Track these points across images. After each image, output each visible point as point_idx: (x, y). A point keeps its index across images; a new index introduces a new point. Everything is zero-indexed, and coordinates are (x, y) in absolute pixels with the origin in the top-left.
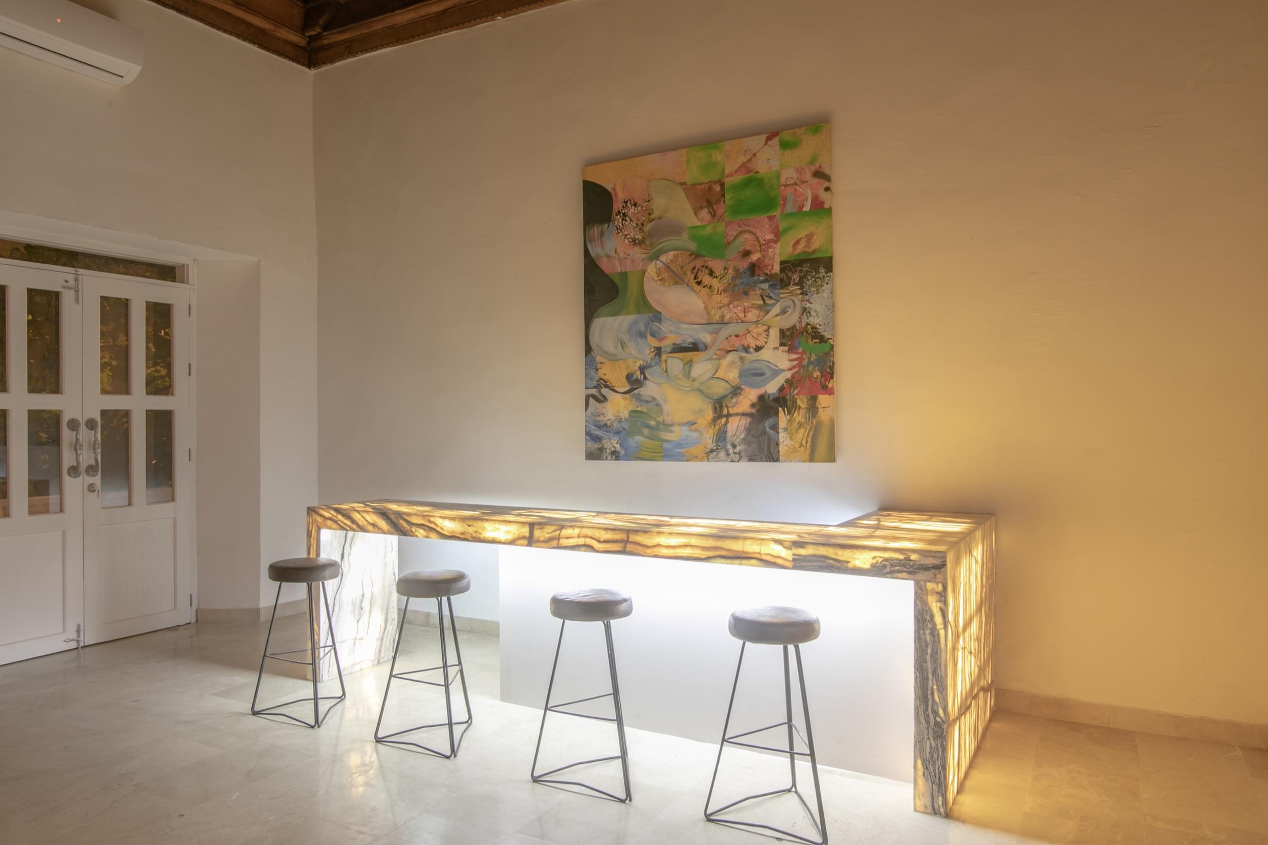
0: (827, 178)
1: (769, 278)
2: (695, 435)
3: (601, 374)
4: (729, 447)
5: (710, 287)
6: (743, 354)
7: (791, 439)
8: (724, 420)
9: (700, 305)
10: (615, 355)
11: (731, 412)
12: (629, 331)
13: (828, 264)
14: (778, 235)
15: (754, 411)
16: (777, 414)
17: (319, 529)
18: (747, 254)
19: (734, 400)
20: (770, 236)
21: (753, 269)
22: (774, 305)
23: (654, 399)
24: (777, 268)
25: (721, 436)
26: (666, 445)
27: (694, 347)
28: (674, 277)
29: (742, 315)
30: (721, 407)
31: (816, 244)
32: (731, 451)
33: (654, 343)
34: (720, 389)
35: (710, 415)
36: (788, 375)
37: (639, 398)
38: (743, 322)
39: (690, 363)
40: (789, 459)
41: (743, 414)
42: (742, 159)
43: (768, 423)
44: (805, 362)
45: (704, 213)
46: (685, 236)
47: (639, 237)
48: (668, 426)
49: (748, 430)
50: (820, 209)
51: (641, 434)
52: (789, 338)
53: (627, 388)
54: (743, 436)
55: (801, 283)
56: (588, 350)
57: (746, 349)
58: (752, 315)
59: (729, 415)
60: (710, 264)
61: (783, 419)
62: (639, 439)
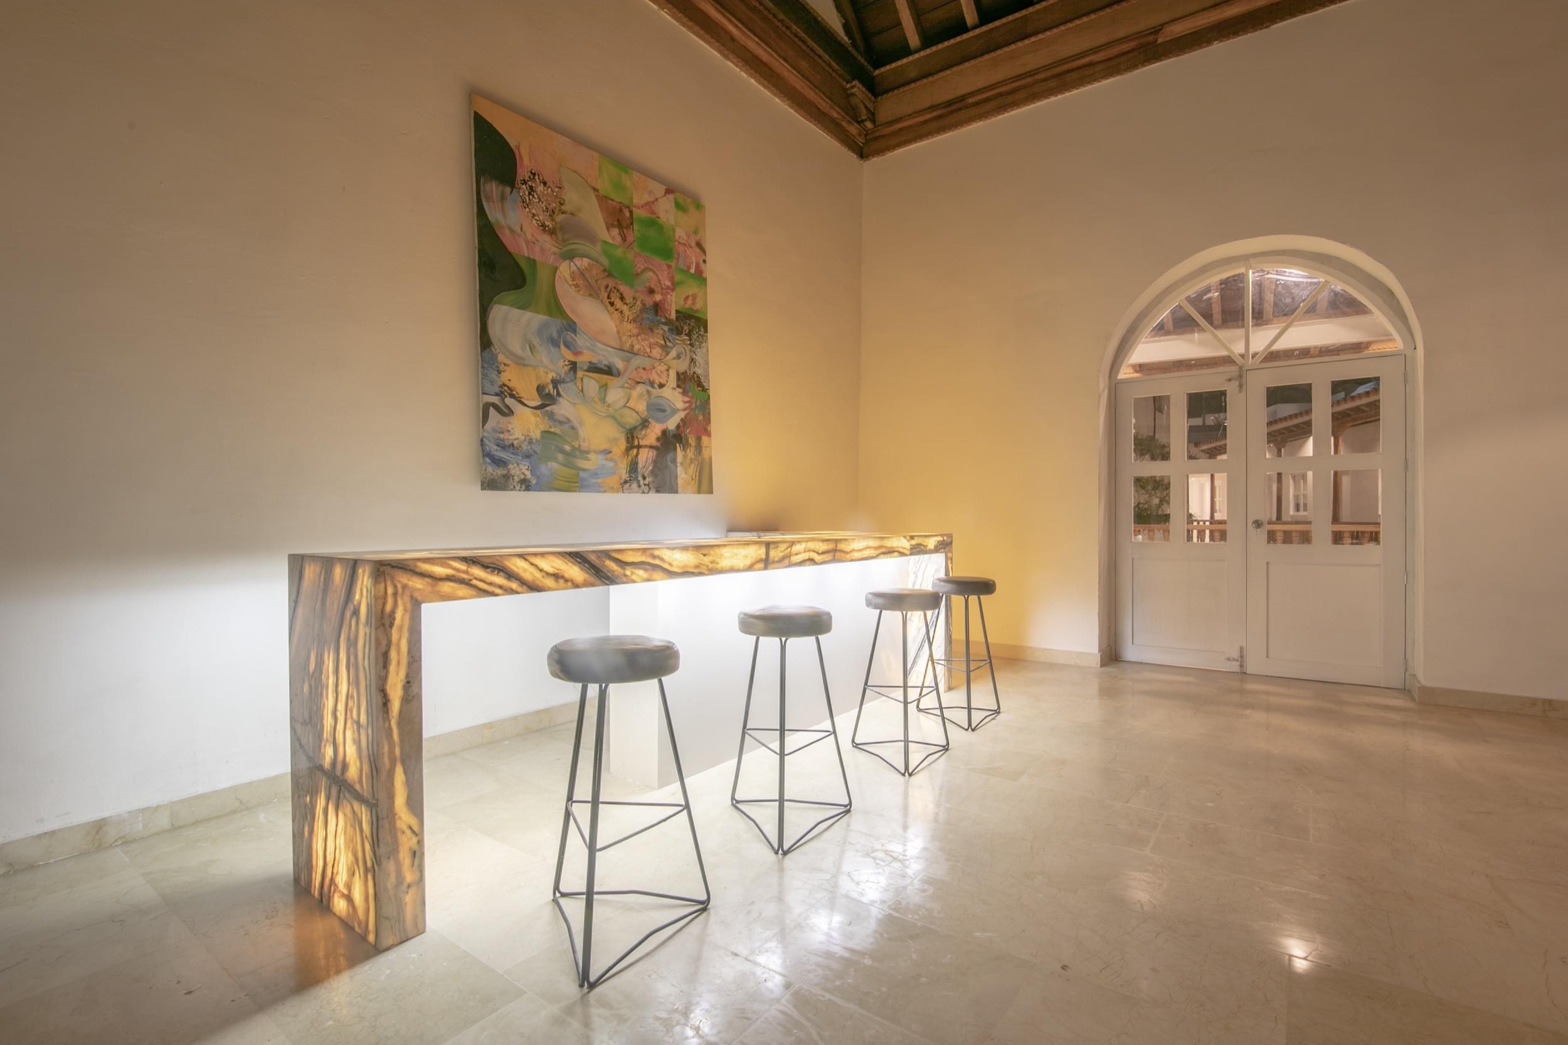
0: (704, 251)
1: (668, 322)
2: (611, 464)
3: (505, 377)
4: (640, 478)
5: (622, 312)
6: (650, 389)
7: (685, 473)
8: (635, 451)
9: (614, 330)
10: (523, 359)
11: (641, 443)
12: (540, 332)
13: (705, 326)
14: (674, 286)
15: (659, 444)
16: (675, 449)
17: (416, 604)
18: (651, 291)
19: (643, 433)
20: (668, 283)
21: (657, 308)
22: (672, 348)
23: (569, 420)
24: (673, 316)
25: (633, 468)
26: (582, 474)
27: (609, 371)
28: (591, 291)
29: (648, 350)
30: (633, 437)
31: (698, 305)
32: (642, 482)
33: (569, 357)
34: (632, 419)
35: (623, 444)
36: (682, 415)
37: (551, 416)
38: (649, 357)
39: (604, 387)
40: (684, 488)
41: (651, 447)
42: (645, 198)
43: (669, 458)
44: (694, 406)
45: (615, 232)
46: (597, 248)
47: (547, 224)
48: (584, 453)
49: (654, 462)
50: (700, 277)
51: (555, 460)
52: (682, 382)
53: (538, 403)
54: (651, 468)
55: (689, 335)
56: (485, 342)
57: (652, 384)
58: (657, 352)
59: (639, 447)
60: (622, 288)
61: (679, 453)
62: (553, 465)
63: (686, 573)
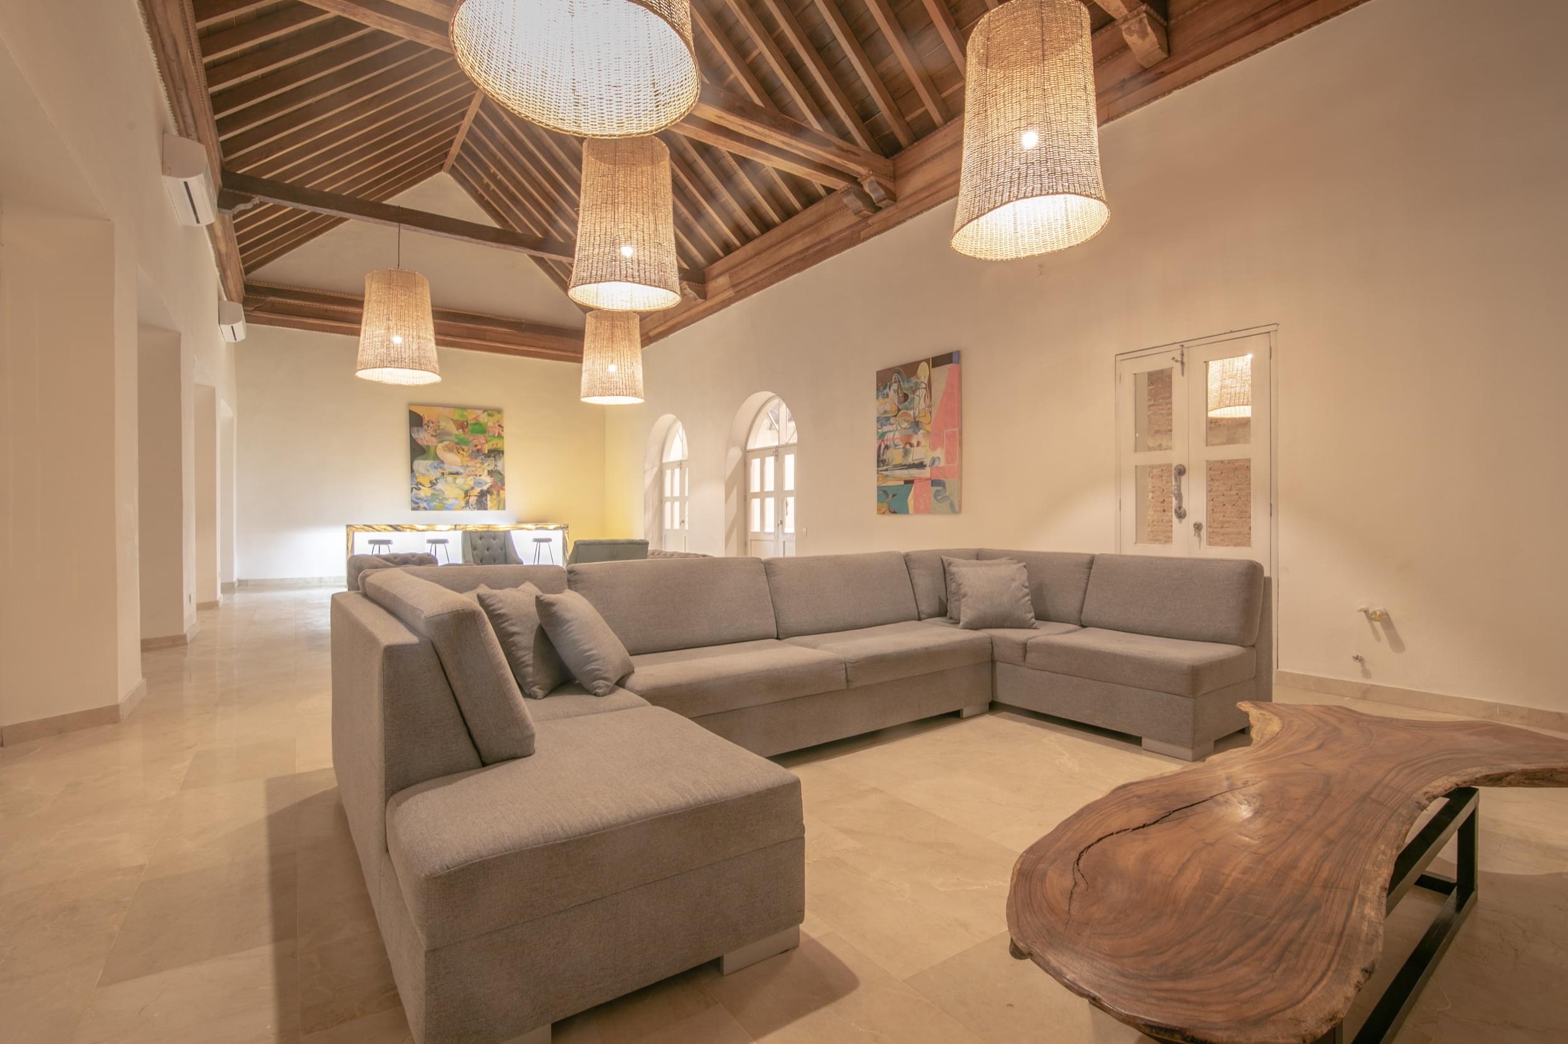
0: (502, 427)
1: (484, 454)
2: (457, 502)
3: (418, 480)
5: (463, 454)
6: (475, 477)
8: (468, 497)
9: (460, 461)
10: (424, 474)
11: (470, 495)
12: (431, 466)
13: (503, 452)
14: (487, 442)
17: (354, 532)
18: (476, 446)
19: (471, 491)
20: (484, 441)
21: (478, 451)
22: (485, 462)
23: (441, 489)
24: (487, 452)
25: (467, 503)
26: (445, 505)
27: (457, 473)
28: (451, 450)
29: (474, 465)
30: (467, 493)
31: (499, 446)
33: (441, 471)
34: (467, 487)
35: (463, 495)
37: (434, 489)
38: (475, 467)
39: (456, 478)
40: (491, 508)
42: (474, 416)
43: (484, 499)
45: (461, 430)
46: (453, 437)
47: (434, 434)
48: (447, 499)
49: (477, 501)
50: (500, 436)
51: (436, 501)
52: (490, 473)
53: (429, 485)
55: (494, 457)
56: (412, 471)
57: (476, 475)
58: (478, 465)
60: (463, 447)
61: (489, 497)
62: (435, 503)
63: (423, 531)
